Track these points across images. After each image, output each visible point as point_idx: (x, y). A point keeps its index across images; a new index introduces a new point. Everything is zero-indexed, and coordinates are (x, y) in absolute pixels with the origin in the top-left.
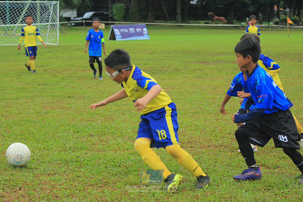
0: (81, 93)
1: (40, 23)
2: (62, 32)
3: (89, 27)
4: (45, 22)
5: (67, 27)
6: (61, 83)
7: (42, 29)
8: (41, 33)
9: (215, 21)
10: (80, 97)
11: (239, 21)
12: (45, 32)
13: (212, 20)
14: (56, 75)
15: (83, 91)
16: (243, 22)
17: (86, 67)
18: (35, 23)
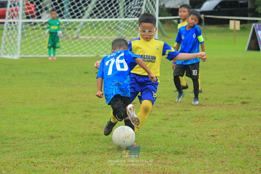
0: (197, 146)
1: (126, 17)
2: (163, 35)
3: (211, 26)
4: (134, 16)
5: (172, 25)
6: (162, 126)
7: (128, 30)
8: (126, 36)
10: (196, 154)
12: (134, 34)
14: (154, 112)
15: (201, 142)
17: (206, 99)
18: (116, 17)
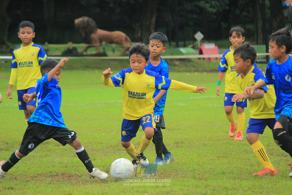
9: (98, 44)
11: (173, 43)
13: (87, 40)
16: (185, 46)
